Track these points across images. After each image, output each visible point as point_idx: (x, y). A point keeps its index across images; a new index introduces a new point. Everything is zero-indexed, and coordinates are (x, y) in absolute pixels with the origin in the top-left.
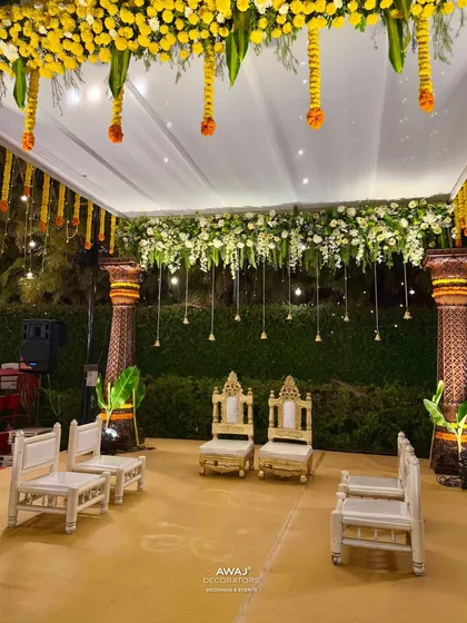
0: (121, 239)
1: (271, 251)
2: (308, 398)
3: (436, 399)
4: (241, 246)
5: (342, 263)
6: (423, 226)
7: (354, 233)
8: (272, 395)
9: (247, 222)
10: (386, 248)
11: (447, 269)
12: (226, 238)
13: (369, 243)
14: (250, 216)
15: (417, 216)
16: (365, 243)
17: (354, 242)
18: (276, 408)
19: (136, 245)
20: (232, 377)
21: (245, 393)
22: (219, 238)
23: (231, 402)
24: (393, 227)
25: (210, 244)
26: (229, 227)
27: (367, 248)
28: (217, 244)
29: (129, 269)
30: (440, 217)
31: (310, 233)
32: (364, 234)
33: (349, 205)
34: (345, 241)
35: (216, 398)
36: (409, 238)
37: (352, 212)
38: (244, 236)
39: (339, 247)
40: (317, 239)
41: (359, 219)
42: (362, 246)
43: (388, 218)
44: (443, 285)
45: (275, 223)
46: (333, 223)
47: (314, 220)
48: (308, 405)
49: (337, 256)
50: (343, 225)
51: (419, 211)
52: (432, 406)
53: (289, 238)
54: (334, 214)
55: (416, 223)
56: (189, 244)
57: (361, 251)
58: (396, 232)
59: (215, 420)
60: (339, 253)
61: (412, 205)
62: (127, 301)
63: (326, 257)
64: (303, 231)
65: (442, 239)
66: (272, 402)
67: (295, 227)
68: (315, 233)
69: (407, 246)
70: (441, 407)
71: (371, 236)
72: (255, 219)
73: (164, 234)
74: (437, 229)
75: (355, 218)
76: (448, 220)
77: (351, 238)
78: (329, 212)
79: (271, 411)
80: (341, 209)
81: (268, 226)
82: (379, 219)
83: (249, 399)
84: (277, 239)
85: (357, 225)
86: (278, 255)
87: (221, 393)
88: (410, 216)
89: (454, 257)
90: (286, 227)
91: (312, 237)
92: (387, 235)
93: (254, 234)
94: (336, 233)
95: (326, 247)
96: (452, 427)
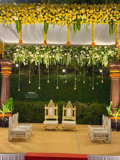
0: (6, 52)
1: (60, 59)
2: (75, 107)
3: (110, 107)
4: (50, 57)
5: (83, 64)
6: (108, 54)
7: (88, 55)
8: (64, 107)
9: (53, 49)
10: (97, 60)
11: (115, 68)
12: (45, 54)
13: (92, 59)
14: (53, 47)
15: (107, 51)
16: (91, 59)
17: (88, 58)
18: (65, 111)
19: (12, 55)
20: (51, 101)
21: (55, 106)
22: (43, 54)
23: (51, 109)
24: (99, 54)
25: (39, 56)
26: (46, 50)
27: (91, 60)
28: (42, 56)
29: (9, 63)
30: (113, 52)
31: (74, 54)
32: (91, 56)
33: (86, 46)
34: (85, 58)
35: (46, 108)
36: (104, 58)
37: (87, 48)
38: (52, 54)
39: (83, 59)
40: (76, 56)
41: (89, 51)
42: (90, 59)
43: (98, 51)
44: (113, 73)
45: (62, 50)
46: (81, 52)
47: (75, 50)
48: (75, 109)
49: (82, 62)
50: (85, 52)
51: (107, 50)
52: (108, 109)
53: (67, 55)
54: (82, 49)
55: (106, 53)
56: (32, 56)
57: (90, 61)
58: (100, 56)
59: (46, 115)
60: (83, 61)
61: (105, 47)
62: (8, 75)
63: (79, 62)
64: (71, 53)
65: (114, 58)
66: (64, 109)
67: (69, 52)
68: (75, 54)
69: (103, 60)
70: (111, 109)
71: (93, 56)
72: (55, 48)
73: (23, 52)
74: (112, 55)
75: (88, 50)
76: (116, 53)
77: (87, 57)
78: (80, 48)
79: (63, 111)
80: (84, 47)
81: (60, 51)
82: (95, 51)
83: (57, 108)
84: (63, 56)
85: (89, 53)
86: (62, 61)
87: (47, 106)
88: (105, 51)
89: (117, 64)
90: (66, 52)
91: (74, 55)
92: (98, 56)
93: (55, 53)
94: (82, 55)
95: (78, 59)
96: (114, 115)
